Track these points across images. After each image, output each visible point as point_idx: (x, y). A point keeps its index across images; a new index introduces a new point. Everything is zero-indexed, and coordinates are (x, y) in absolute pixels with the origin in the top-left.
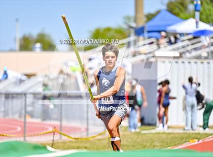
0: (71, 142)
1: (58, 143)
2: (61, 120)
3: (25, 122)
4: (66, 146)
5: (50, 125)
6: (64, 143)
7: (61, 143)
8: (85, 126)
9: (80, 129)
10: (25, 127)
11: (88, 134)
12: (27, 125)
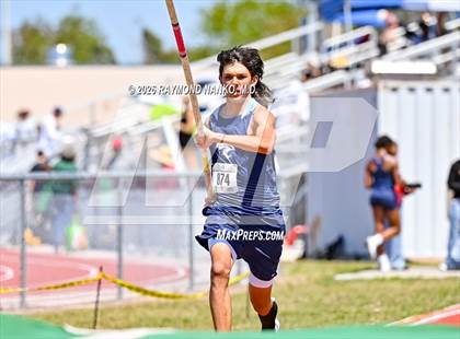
0: (147, 306)
1: (111, 310)
2: (119, 249)
3: (23, 256)
4: (132, 319)
5: (91, 262)
6: (129, 308)
7: (120, 308)
8: (185, 262)
9: (171, 271)
10: (22, 268)
11: (192, 285)
12: (28, 261)
